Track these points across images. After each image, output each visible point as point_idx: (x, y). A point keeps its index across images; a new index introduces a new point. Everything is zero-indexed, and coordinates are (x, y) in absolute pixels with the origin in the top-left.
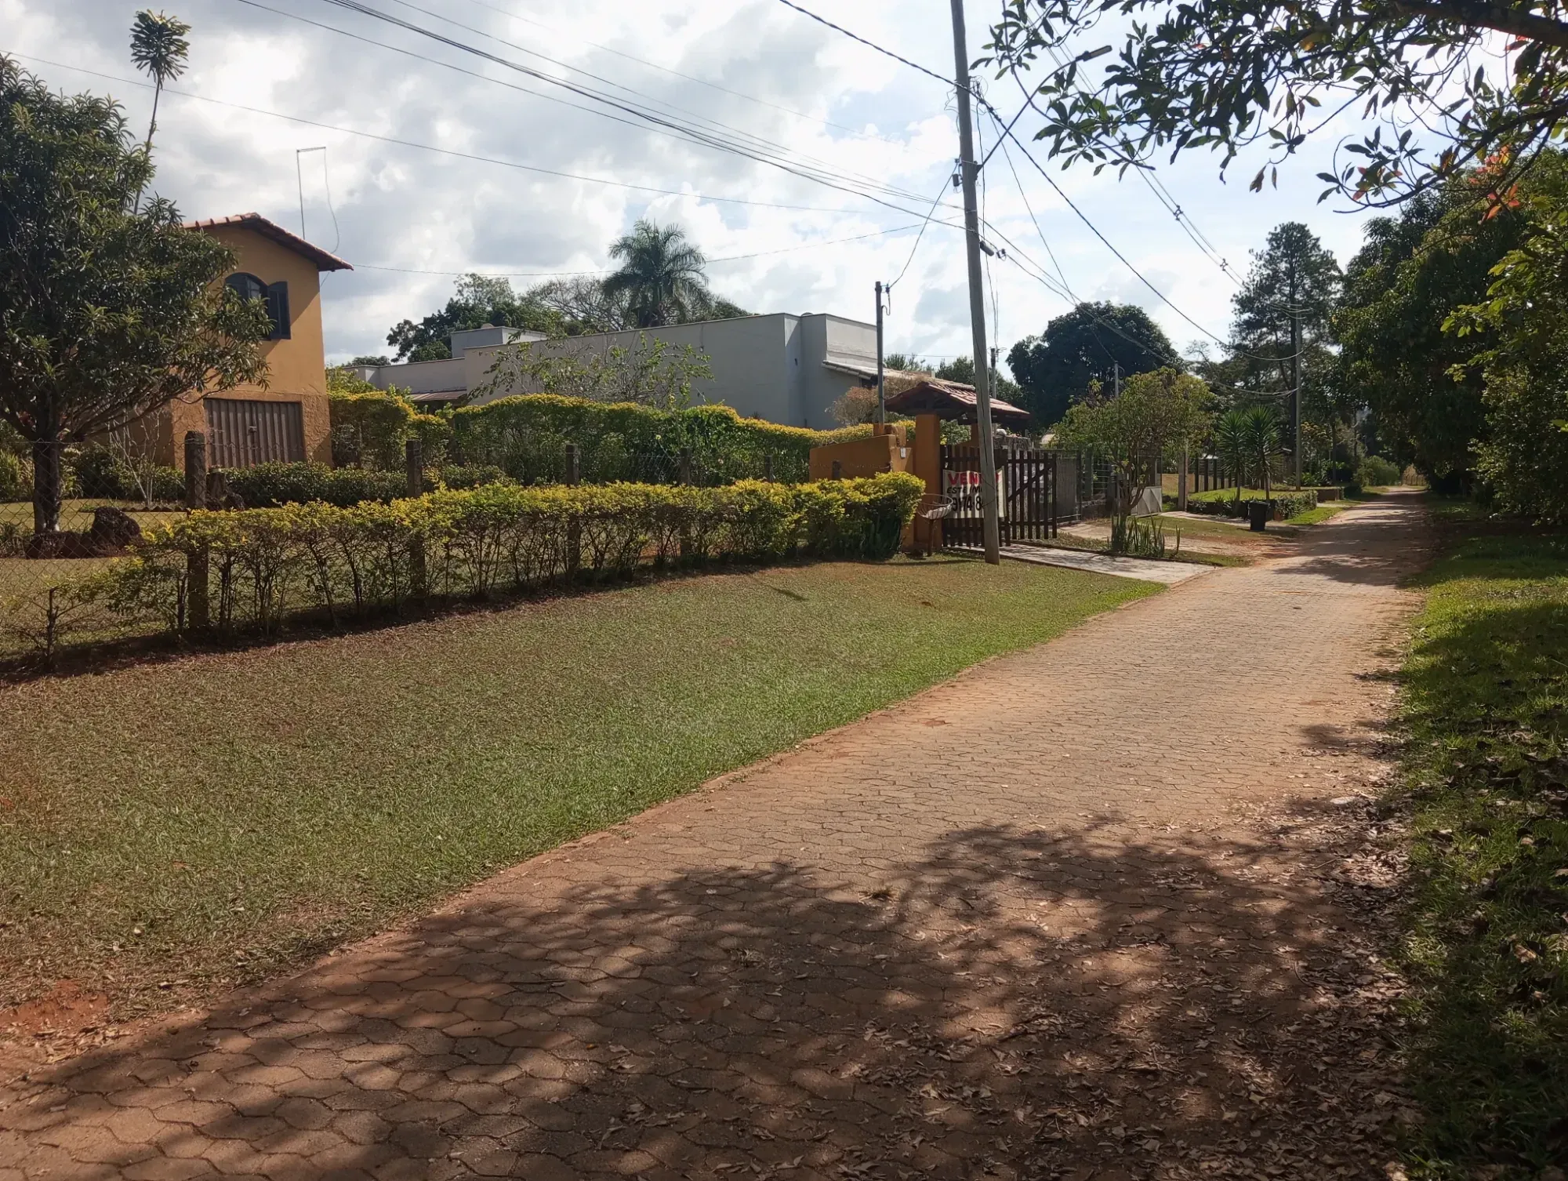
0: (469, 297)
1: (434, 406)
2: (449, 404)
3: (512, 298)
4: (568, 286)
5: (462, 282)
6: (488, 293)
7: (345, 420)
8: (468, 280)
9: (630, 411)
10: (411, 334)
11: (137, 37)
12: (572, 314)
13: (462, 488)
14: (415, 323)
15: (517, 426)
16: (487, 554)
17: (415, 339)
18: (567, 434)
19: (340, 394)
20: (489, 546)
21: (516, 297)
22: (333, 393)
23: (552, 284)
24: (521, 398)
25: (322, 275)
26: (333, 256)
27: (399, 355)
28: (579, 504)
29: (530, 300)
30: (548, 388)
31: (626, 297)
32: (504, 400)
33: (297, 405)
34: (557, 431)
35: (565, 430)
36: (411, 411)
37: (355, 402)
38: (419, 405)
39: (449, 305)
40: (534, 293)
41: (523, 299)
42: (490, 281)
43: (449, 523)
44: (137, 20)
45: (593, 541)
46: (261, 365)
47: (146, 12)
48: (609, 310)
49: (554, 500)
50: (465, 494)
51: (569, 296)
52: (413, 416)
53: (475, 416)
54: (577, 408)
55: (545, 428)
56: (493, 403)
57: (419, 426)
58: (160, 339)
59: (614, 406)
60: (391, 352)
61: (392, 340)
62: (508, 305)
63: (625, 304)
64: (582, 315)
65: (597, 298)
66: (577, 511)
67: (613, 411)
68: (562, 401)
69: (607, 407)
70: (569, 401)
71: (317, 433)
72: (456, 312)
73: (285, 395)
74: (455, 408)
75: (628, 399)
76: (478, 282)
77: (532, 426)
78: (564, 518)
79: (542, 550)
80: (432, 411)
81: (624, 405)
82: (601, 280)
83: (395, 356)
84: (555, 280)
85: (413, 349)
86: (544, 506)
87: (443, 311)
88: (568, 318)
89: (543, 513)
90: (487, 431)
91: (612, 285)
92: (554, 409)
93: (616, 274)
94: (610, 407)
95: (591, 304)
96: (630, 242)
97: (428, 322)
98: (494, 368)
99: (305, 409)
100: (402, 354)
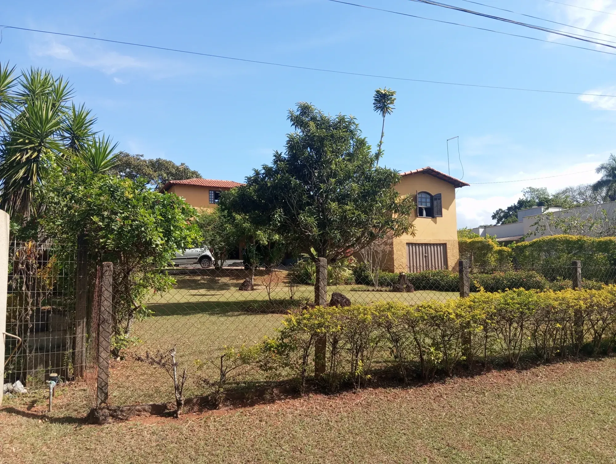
0: (528, 197)
1: (506, 243)
2: (515, 242)
3: (548, 196)
4: (575, 189)
5: (525, 191)
6: (537, 194)
7: (466, 250)
8: (528, 190)
9: (611, 241)
10: (502, 214)
11: (376, 100)
12: (577, 201)
13: (496, 291)
14: (503, 209)
15: (548, 251)
16: (515, 335)
17: (504, 216)
18: (575, 254)
19: (464, 239)
20: (516, 329)
21: (550, 195)
22: (461, 239)
23: (567, 189)
24: (549, 237)
25: (456, 189)
26: (461, 181)
27: (497, 223)
28: (582, 303)
29: (557, 196)
30: (565, 232)
31: (604, 191)
32: (541, 238)
33: (444, 245)
34: (569, 253)
35: (574, 252)
36: (495, 246)
37: (470, 242)
38: (500, 243)
39: (519, 201)
40: (559, 193)
41: (554, 196)
42: (538, 189)
43: (484, 316)
44: (376, 93)
45: (594, 327)
46: (411, 226)
47: (379, 90)
48: (595, 198)
49: (563, 299)
50: (498, 296)
51: (577, 193)
52: (497, 248)
53: (526, 247)
54: (579, 240)
55: (562, 251)
56: (534, 240)
57: (500, 252)
58: (362, 215)
59: (602, 239)
60: (494, 222)
61: (494, 217)
62: (546, 198)
63: (604, 194)
64: (582, 201)
65: (589, 193)
66: (580, 308)
67: (600, 242)
68: (571, 238)
69: (597, 240)
70: (575, 237)
71: (453, 256)
72: (522, 204)
73: (439, 240)
74: (516, 243)
75: (610, 235)
76: (532, 190)
77: (556, 250)
78: (571, 312)
79: (555, 333)
80: (505, 246)
81: (608, 238)
82: (591, 185)
83: (495, 224)
84: (569, 187)
85: (503, 220)
86: (556, 304)
87: (516, 204)
88: (575, 203)
89: (554, 308)
90: (532, 254)
91: (597, 187)
92: (567, 242)
93: (599, 182)
94: (599, 240)
95: (586, 196)
96: (605, 165)
97: (510, 209)
98: (536, 224)
99: (448, 246)
100: (498, 222)
